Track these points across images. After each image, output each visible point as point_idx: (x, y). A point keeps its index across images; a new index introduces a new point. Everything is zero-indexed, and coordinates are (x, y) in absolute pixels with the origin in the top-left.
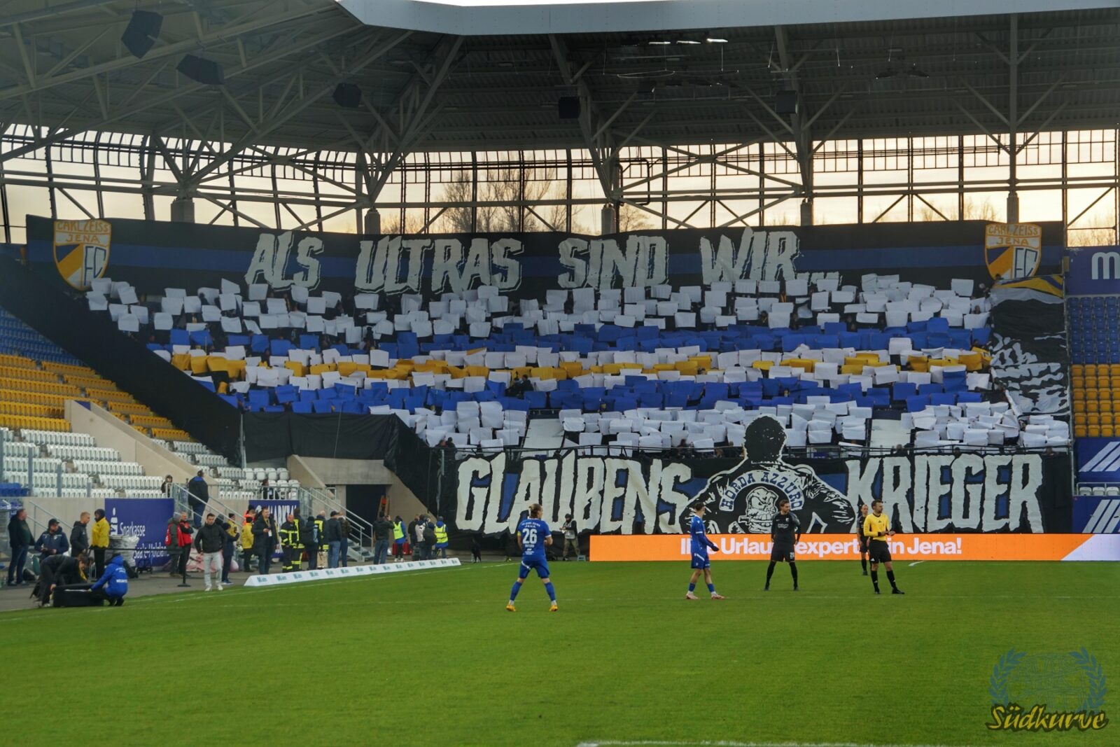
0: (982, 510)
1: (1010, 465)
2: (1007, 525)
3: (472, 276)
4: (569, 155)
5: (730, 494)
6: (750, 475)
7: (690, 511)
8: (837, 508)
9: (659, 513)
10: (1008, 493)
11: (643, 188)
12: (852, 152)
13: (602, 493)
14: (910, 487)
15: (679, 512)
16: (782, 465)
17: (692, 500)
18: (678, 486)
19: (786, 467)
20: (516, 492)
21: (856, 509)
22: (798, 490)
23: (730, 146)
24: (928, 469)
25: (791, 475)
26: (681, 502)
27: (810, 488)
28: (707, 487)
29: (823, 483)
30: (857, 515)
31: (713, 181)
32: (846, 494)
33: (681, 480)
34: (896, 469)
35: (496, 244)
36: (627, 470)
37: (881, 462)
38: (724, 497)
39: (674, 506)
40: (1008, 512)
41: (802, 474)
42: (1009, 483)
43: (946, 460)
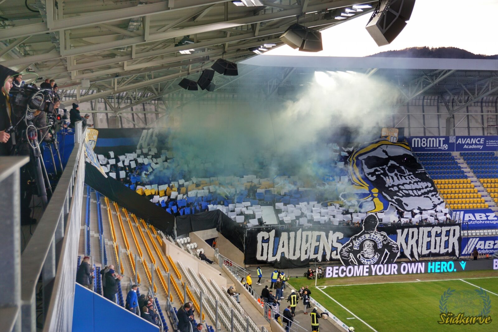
0: (440, 246)
1: (450, 230)
2: (448, 251)
5: (357, 243)
6: (365, 236)
7: (343, 250)
8: (394, 247)
9: (332, 251)
10: (448, 240)
13: (311, 244)
14: (417, 239)
15: (339, 251)
16: (376, 232)
17: (343, 246)
18: (338, 241)
19: (377, 233)
20: (279, 245)
21: (399, 247)
22: (380, 241)
24: (423, 232)
25: (378, 236)
26: (340, 246)
27: (385, 240)
28: (350, 241)
29: (389, 238)
30: (400, 249)
32: (396, 242)
33: (340, 238)
34: (413, 233)
36: (320, 236)
37: (408, 230)
38: (355, 244)
39: (337, 248)
40: (448, 246)
41: (382, 235)
42: (449, 236)
43: (429, 229)
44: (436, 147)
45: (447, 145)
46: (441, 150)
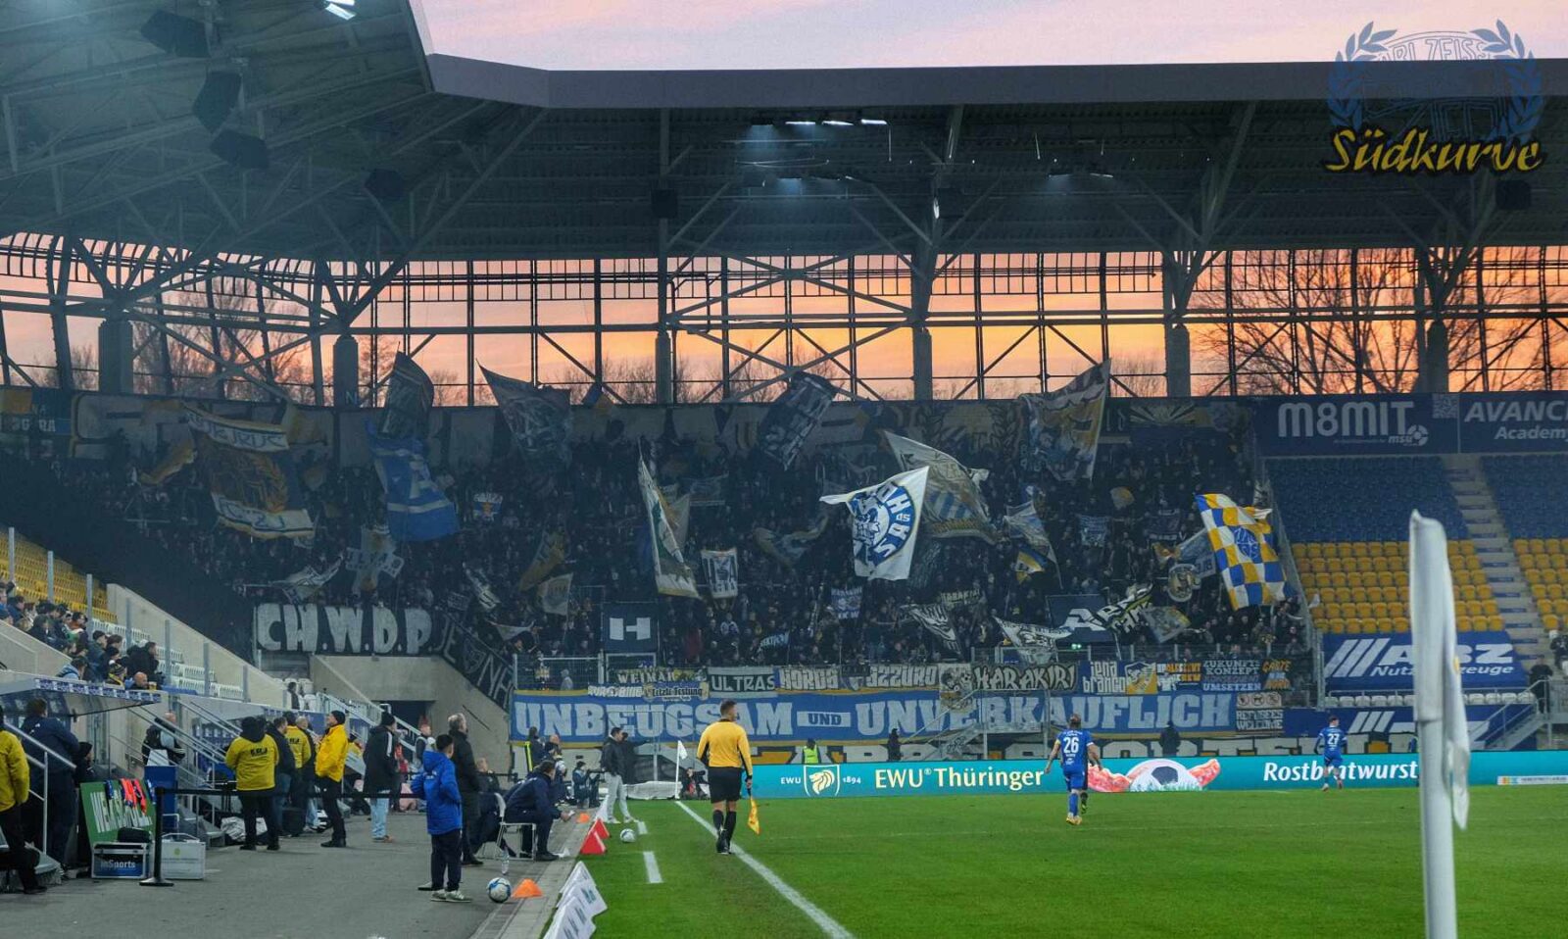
4: (597, 266)
11: (703, 311)
12: (967, 270)
23: (824, 259)
31: (788, 303)
44: (1379, 435)
45: (1424, 430)
46: (1398, 448)
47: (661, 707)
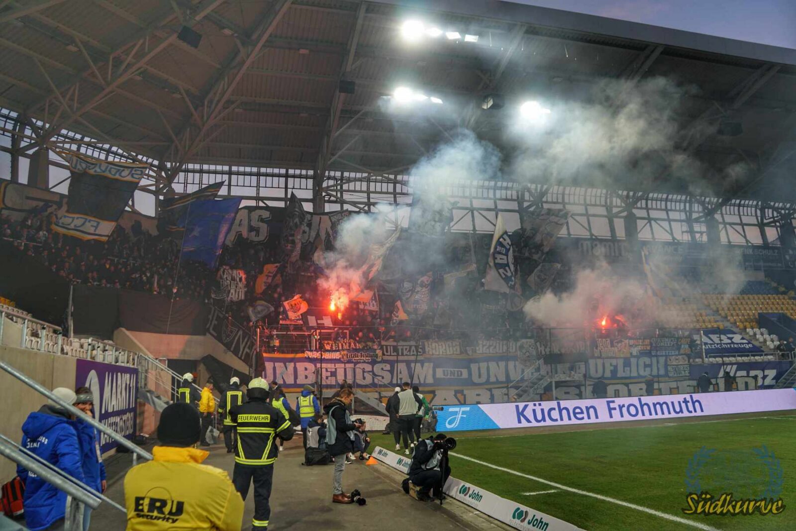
3: (237, 233)
35: (253, 213)
47: (352, 365)
